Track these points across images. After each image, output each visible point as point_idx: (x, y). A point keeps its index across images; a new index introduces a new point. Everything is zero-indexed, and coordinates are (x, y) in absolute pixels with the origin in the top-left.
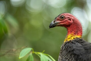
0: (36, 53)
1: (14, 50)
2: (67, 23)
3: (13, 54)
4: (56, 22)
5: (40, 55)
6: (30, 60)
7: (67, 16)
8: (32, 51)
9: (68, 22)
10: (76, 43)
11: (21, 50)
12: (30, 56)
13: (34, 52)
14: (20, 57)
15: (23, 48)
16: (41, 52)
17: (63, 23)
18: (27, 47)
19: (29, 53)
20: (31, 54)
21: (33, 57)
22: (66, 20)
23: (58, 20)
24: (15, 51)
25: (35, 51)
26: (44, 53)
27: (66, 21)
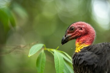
0: (48, 50)
1: (22, 46)
2: (79, 34)
3: (21, 50)
4: (67, 36)
5: (53, 53)
6: (42, 58)
7: (77, 26)
8: (43, 47)
9: (79, 32)
10: (83, 54)
11: (30, 46)
12: (41, 53)
13: (46, 49)
14: (30, 55)
15: (33, 44)
16: (55, 48)
17: (75, 35)
18: (37, 43)
19: (41, 50)
20: (43, 51)
21: (44, 54)
22: (77, 30)
23: (69, 33)
24: (23, 48)
25: (47, 47)
26: (58, 50)
27: (77, 32)
